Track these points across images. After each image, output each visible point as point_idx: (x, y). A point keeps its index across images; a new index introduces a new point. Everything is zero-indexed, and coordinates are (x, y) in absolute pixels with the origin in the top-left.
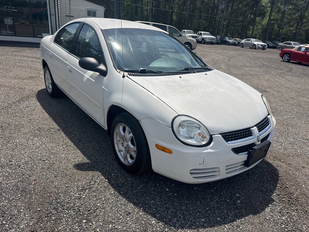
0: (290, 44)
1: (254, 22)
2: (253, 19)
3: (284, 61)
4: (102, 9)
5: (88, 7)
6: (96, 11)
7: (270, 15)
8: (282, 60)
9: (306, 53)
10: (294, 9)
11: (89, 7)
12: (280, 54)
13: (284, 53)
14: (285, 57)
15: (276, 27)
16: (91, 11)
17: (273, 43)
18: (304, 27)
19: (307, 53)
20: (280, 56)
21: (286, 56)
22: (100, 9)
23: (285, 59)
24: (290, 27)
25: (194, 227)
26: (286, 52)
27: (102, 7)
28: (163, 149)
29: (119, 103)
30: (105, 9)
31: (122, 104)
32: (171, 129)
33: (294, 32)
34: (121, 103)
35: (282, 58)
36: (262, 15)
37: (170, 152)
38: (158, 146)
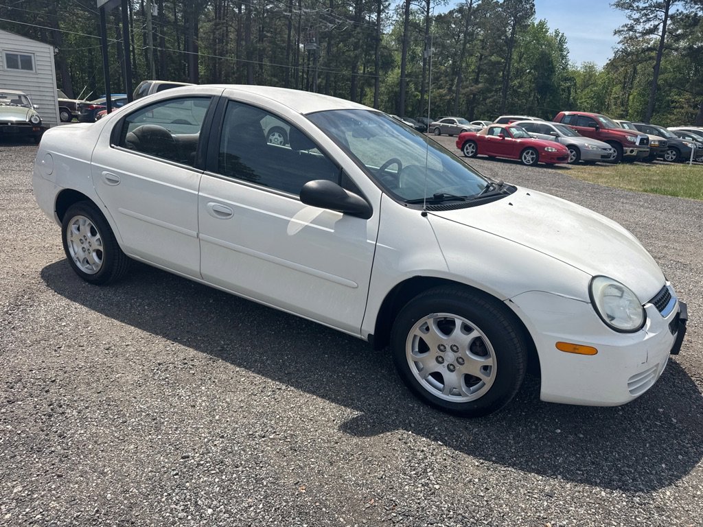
0: (453, 122)
1: (376, 79)
2: (374, 75)
3: (466, 156)
4: (48, 51)
5: (7, 46)
6: (30, 57)
7: (403, 67)
8: (462, 154)
9: (504, 138)
10: (441, 53)
11: (10, 46)
12: (458, 143)
13: (464, 140)
14: (467, 149)
15: (413, 90)
16: (17, 55)
17: (419, 122)
18: (464, 89)
19: (506, 138)
20: (457, 146)
21: (470, 146)
22: (42, 50)
23: (468, 153)
24: (439, 88)
25: (667, 483)
26: (467, 138)
27: (48, 46)
28: (574, 349)
29: (443, 270)
30: (57, 50)
31: (452, 272)
32: (590, 305)
33: (448, 97)
34: (447, 271)
35: (462, 150)
36: (388, 64)
37: (592, 351)
38: (562, 346)
